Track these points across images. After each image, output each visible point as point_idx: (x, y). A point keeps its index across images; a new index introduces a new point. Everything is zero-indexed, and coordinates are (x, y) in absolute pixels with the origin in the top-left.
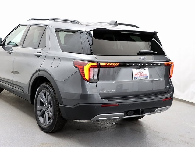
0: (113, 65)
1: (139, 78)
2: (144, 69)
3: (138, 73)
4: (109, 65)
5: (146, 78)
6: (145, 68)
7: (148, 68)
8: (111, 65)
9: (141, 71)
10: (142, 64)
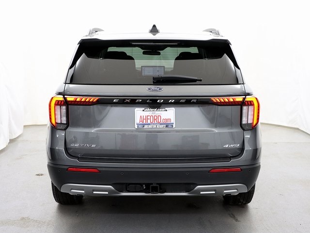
0: (87, 100)
1: (150, 126)
2: (164, 109)
3: (149, 117)
4: (81, 101)
5: (167, 126)
6: (166, 109)
7: (173, 109)
8: (83, 100)
9: (157, 112)
10: (147, 99)
